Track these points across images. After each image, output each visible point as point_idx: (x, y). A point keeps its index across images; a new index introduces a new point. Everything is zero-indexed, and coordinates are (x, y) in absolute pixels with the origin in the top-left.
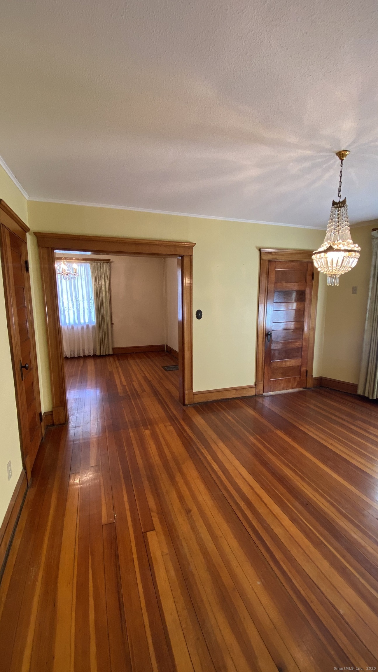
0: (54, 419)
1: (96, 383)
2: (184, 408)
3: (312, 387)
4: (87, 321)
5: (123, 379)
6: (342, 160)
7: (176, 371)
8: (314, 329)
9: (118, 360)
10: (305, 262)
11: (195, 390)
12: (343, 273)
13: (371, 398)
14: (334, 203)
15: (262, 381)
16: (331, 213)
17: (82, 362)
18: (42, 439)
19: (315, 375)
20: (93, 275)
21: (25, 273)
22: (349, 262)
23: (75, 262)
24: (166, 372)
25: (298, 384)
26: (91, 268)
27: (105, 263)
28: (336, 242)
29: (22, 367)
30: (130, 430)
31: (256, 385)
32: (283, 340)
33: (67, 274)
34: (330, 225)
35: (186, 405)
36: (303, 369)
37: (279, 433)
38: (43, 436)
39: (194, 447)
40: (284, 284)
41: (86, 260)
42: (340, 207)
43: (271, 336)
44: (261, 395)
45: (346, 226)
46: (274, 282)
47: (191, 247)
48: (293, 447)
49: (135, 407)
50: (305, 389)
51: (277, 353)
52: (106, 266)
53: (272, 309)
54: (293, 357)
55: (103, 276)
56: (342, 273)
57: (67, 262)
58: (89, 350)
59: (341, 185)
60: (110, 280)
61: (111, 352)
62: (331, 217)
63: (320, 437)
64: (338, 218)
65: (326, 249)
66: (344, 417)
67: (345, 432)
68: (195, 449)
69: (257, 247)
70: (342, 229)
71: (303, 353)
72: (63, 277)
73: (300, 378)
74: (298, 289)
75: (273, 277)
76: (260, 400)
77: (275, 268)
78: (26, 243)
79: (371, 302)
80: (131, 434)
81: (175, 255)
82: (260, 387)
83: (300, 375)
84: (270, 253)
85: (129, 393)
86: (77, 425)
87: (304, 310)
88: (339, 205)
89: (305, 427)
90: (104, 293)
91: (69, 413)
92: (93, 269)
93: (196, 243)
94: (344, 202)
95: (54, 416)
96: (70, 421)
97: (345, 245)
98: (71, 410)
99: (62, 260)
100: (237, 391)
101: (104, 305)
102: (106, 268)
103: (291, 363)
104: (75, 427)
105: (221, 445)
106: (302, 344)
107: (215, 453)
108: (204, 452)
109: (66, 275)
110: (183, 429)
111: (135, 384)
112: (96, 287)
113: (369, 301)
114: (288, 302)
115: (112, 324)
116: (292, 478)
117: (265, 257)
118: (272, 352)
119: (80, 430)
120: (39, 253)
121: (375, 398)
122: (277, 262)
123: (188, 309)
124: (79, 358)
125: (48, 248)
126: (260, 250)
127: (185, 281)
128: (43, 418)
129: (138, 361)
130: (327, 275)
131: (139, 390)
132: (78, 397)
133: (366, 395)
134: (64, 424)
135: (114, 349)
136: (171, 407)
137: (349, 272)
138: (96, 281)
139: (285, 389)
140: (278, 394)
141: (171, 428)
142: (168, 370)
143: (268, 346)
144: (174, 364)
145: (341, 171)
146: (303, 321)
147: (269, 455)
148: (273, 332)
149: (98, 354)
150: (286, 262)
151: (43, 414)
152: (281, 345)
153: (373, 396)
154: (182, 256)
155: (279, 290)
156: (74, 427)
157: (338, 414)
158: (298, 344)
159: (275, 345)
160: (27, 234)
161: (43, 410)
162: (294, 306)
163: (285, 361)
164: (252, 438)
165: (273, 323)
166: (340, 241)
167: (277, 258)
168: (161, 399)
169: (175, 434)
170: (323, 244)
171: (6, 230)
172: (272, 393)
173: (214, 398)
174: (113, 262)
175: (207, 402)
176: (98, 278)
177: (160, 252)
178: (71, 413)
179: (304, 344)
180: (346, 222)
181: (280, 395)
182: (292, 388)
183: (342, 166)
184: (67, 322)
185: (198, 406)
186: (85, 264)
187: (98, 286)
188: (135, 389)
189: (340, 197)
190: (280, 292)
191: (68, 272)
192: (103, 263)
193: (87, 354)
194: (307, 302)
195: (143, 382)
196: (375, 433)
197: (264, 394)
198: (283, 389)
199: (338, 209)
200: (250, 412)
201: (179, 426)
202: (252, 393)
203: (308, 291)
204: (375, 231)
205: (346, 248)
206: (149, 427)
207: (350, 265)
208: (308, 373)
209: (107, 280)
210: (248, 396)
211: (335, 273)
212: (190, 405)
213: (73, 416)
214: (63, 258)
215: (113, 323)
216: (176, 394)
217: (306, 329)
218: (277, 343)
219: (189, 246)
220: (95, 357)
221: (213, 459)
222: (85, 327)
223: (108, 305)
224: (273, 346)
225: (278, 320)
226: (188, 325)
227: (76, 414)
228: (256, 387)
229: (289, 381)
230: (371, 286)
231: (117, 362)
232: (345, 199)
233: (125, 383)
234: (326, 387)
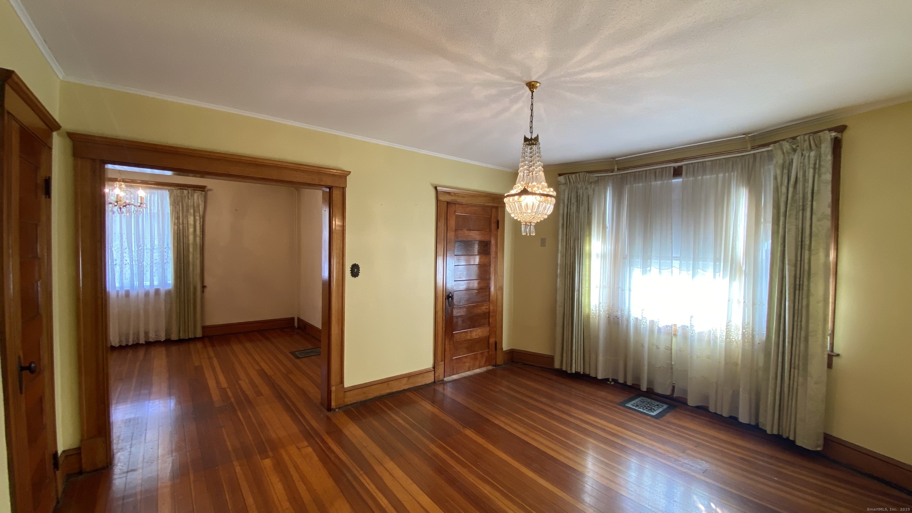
0: (83, 461)
1: (170, 387)
2: (329, 414)
3: (503, 364)
4: (156, 283)
5: (222, 378)
6: (532, 92)
7: (313, 357)
8: (501, 289)
9: (213, 346)
10: (488, 206)
11: (347, 384)
12: (539, 221)
13: (569, 372)
14: (526, 139)
15: (442, 361)
16: (523, 150)
17: (141, 353)
18: (58, 502)
19: (505, 347)
20: (173, 208)
21: (43, 198)
22: (545, 209)
23: (141, 187)
24: (297, 361)
25: (486, 362)
26: (170, 197)
27: (196, 191)
28: (530, 184)
29: (23, 369)
30: (236, 463)
31: (434, 367)
32: (466, 303)
33: (124, 204)
34: (522, 164)
35: (333, 409)
36: (492, 340)
37: (469, 433)
38: (60, 496)
39: (348, 475)
40: (466, 232)
41: (161, 184)
42: (533, 144)
43: (452, 299)
44: (441, 381)
45: (539, 166)
46: (454, 229)
47: (343, 175)
48: (487, 451)
49: (244, 423)
50: (494, 367)
51: (460, 322)
52: (198, 196)
53: (453, 263)
54: (480, 326)
55: (192, 211)
56: (537, 220)
57: (126, 186)
58: (156, 331)
59: (532, 119)
60: (203, 218)
61: (199, 334)
62: (524, 155)
63: (519, 431)
64: (531, 157)
65: (519, 191)
66: (544, 400)
67: (547, 419)
68: (350, 478)
69: (432, 185)
70: (536, 169)
71: (490, 320)
72: (117, 210)
73: (488, 352)
74: (483, 239)
75: (452, 223)
76: (440, 389)
77: (455, 212)
78: (50, 149)
79: (562, 256)
80: (238, 469)
81: (319, 185)
82: (440, 370)
83: (489, 348)
84: (449, 193)
85: (233, 400)
86: (130, 468)
87: (490, 265)
88: (531, 142)
89: (499, 420)
90: (191, 237)
91: (115, 447)
92: (174, 200)
93: (350, 172)
94: (536, 139)
95: (83, 456)
96: (116, 461)
97: (540, 188)
98: (118, 441)
99: (118, 183)
100: (408, 379)
101: (191, 256)
102: (198, 199)
103: (477, 333)
104: (127, 472)
105: (391, 465)
106: (489, 308)
107: (381, 479)
108: (364, 481)
109: (122, 205)
110: (329, 448)
111: (244, 384)
112: (178, 228)
113: (559, 255)
114: (468, 254)
115: (204, 287)
116: (492, 497)
117: (442, 198)
118: (455, 320)
119: (136, 478)
120: (75, 168)
121: (574, 372)
122: (457, 205)
123: (339, 263)
124: (136, 346)
125: (94, 160)
126: (436, 188)
127: (334, 222)
128: (61, 461)
129: (248, 345)
130: (521, 222)
131: (250, 393)
132: (132, 416)
133: (564, 369)
134: (103, 468)
135: (204, 328)
136: (308, 416)
137: (545, 219)
138: (178, 218)
139: (471, 369)
140: (463, 377)
141: (310, 449)
142: (300, 356)
143: (450, 311)
144: (310, 347)
145: (532, 104)
146: (489, 279)
147: (458, 468)
148: (455, 293)
149: (174, 337)
150: (468, 205)
151: (61, 454)
152: (465, 309)
153: (571, 369)
154: (330, 188)
155: (460, 239)
156: (124, 473)
157: (536, 396)
158: (484, 308)
159: (459, 310)
160: (55, 134)
161: (60, 448)
162: (477, 260)
163: (470, 331)
164: (433, 447)
165: (455, 281)
166: (534, 183)
167: (456, 200)
168: (290, 404)
169: (316, 458)
170: (515, 186)
171: (14, 123)
172: (455, 377)
173: (376, 394)
174: (210, 190)
175: (365, 401)
176: (183, 213)
177: (295, 180)
178: (119, 447)
179: (491, 308)
180: (540, 162)
181: (465, 378)
182: (480, 367)
183: (532, 99)
184: (117, 285)
185: (352, 409)
186: (160, 192)
187: (181, 226)
188: (243, 392)
189: (532, 133)
190: (461, 241)
191: (128, 201)
192: (193, 191)
193: (152, 337)
194: (493, 254)
195: (258, 380)
196: (580, 417)
197: (446, 379)
198: (469, 370)
199: (530, 147)
200: (427, 406)
201: (322, 445)
202: (430, 379)
203: (493, 242)
204: (561, 176)
205: (542, 192)
206: (270, 454)
207: (546, 211)
208: (497, 345)
209: (198, 218)
210: (424, 384)
211: (530, 220)
212: (339, 408)
213: (123, 453)
214: (119, 179)
215: (205, 284)
216: (315, 393)
217: (492, 289)
218: (460, 308)
219: (340, 174)
220: (168, 342)
221: (377, 488)
222: (152, 292)
223: (198, 256)
224: (456, 313)
225: (460, 278)
226: (338, 285)
227: (128, 447)
228: (434, 371)
229: (475, 358)
230: (560, 238)
231: (210, 349)
232: (538, 136)
233: (224, 384)
234: (518, 362)
